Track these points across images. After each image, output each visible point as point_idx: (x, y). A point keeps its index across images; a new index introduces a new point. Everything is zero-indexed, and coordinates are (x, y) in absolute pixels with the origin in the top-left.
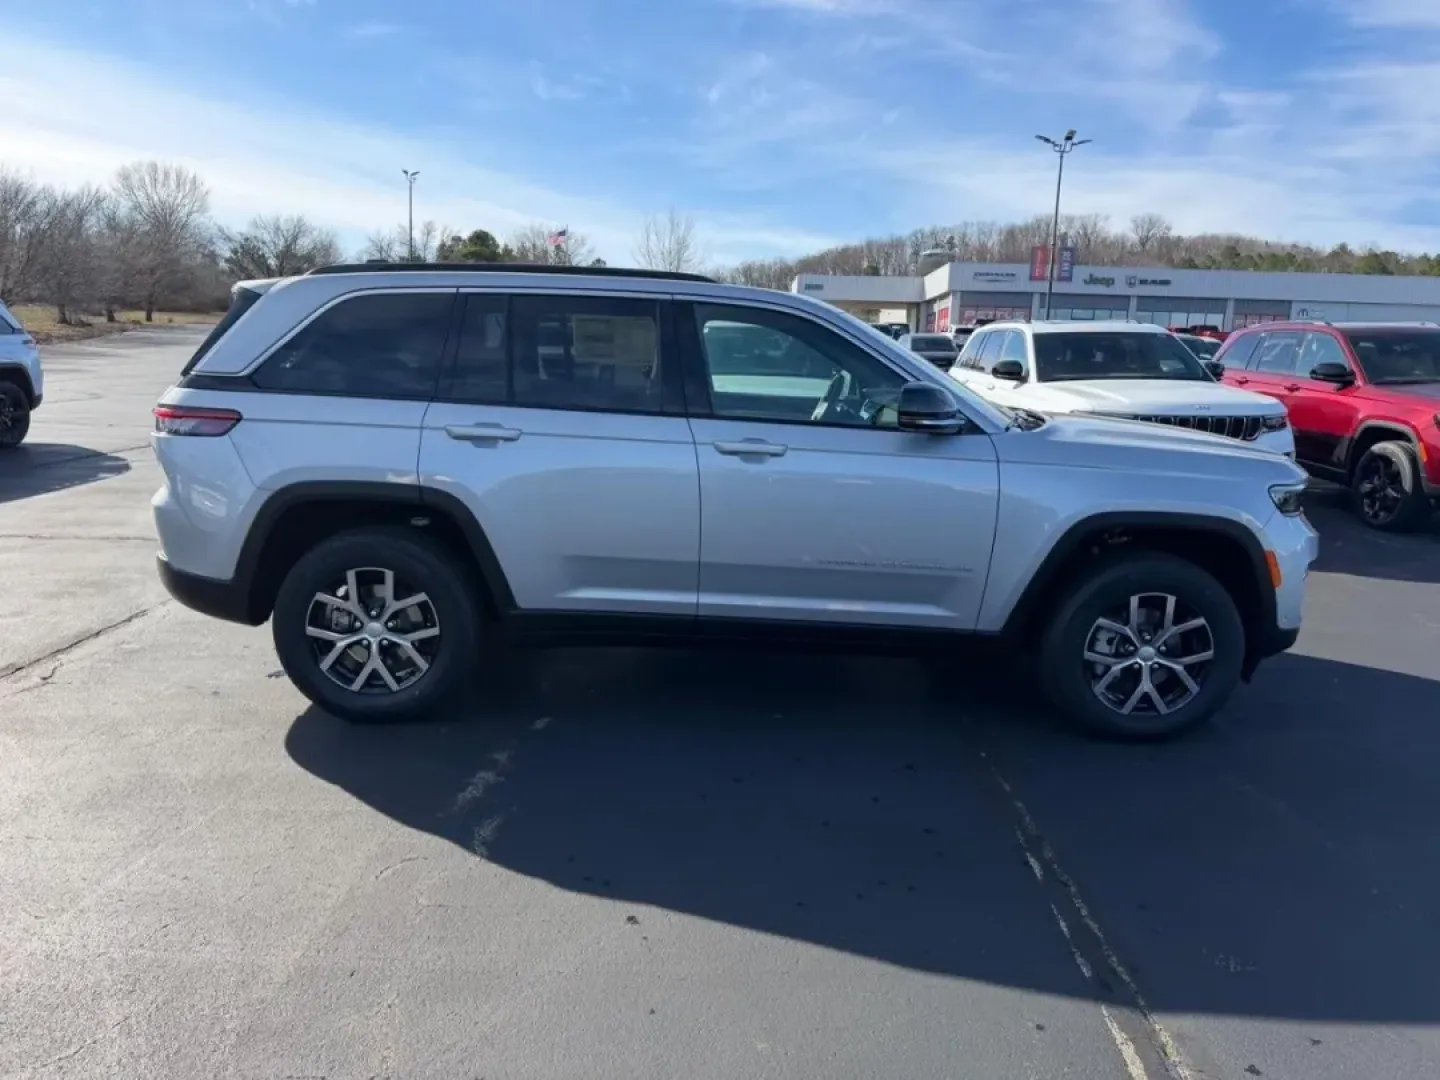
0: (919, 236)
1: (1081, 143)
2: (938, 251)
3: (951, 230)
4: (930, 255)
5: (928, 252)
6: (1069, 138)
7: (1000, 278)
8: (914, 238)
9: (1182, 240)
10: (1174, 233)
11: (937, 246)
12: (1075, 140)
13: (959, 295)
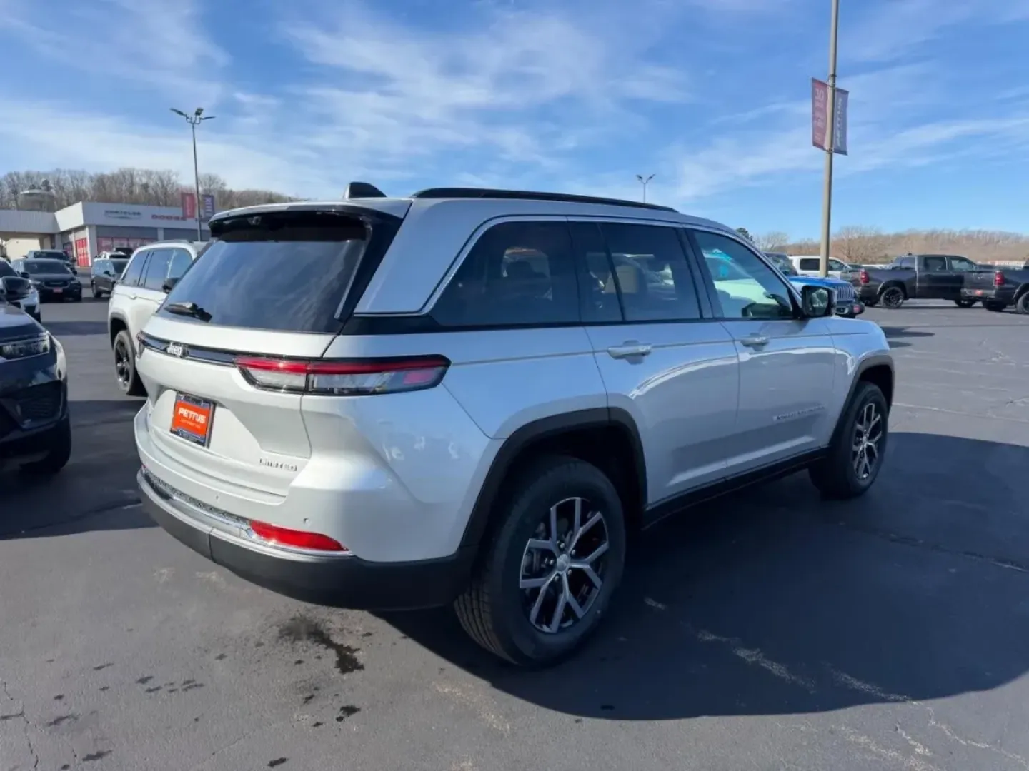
0: (15, 178)
1: (206, 118)
2: (36, 191)
3: (46, 175)
4: (30, 195)
5: (27, 192)
6: (198, 113)
7: (128, 215)
8: (9, 180)
9: (234, 193)
10: (228, 188)
11: (33, 187)
12: (203, 115)
13: (94, 228)
